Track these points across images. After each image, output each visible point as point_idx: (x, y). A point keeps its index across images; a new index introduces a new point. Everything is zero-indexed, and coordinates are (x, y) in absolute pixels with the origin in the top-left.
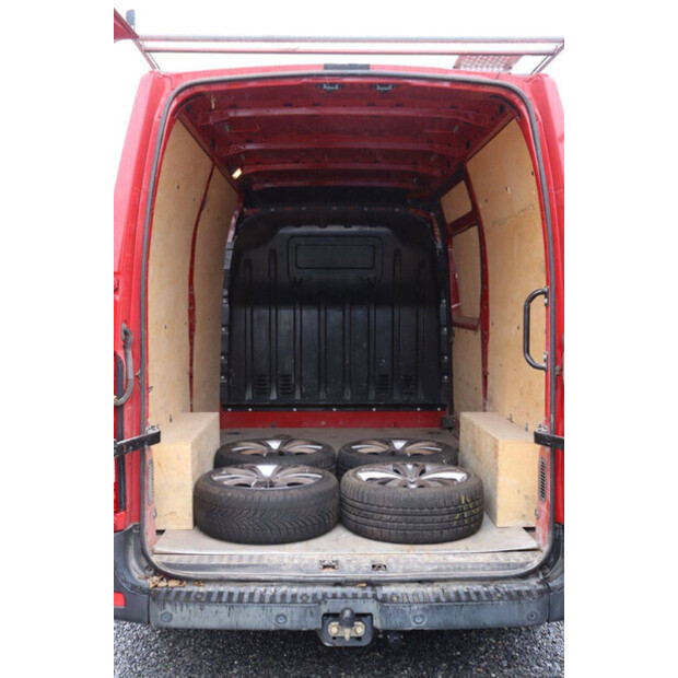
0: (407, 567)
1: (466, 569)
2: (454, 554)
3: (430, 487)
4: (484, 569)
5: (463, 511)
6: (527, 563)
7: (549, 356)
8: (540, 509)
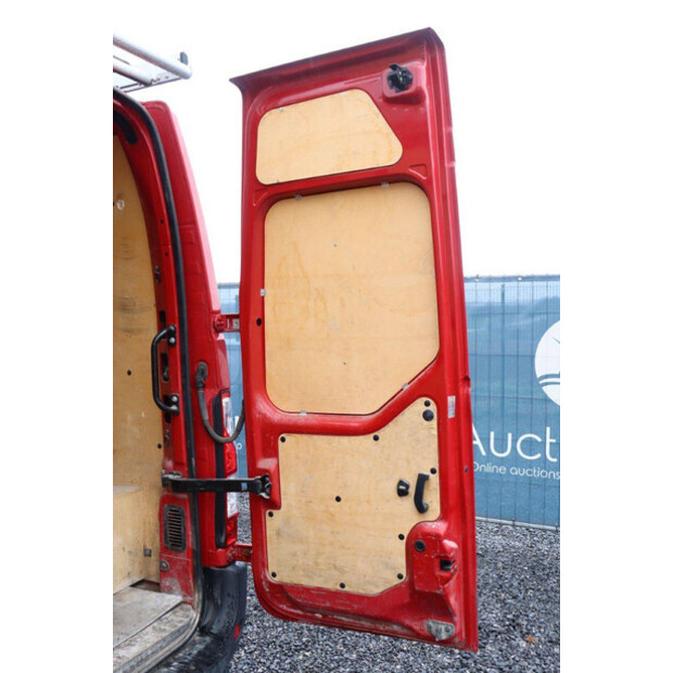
6: (190, 620)
7: (181, 399)
8: (170, 560)
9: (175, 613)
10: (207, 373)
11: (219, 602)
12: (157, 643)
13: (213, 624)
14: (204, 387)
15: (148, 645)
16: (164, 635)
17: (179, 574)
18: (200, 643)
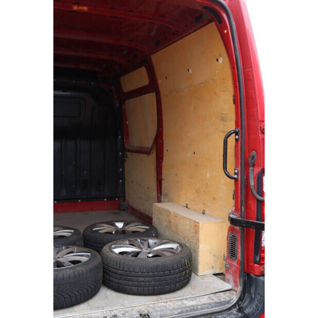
0: (162, 313)
1: (197, 309)
2: (186, 299)
3: (165, 255)
4: (208, 308)
5: (186, 269)
6: (231, 300)
7: (240, 172)
8: (230, 264)
9: (224, 294)
10: (255, 158)
11: (253, 296)
12: (206, 304)
13: (247, 308)
14: (254, 166)
15: (200, 303)
16: (211, 301)
17: (233, 273)
18: (234, 315)
